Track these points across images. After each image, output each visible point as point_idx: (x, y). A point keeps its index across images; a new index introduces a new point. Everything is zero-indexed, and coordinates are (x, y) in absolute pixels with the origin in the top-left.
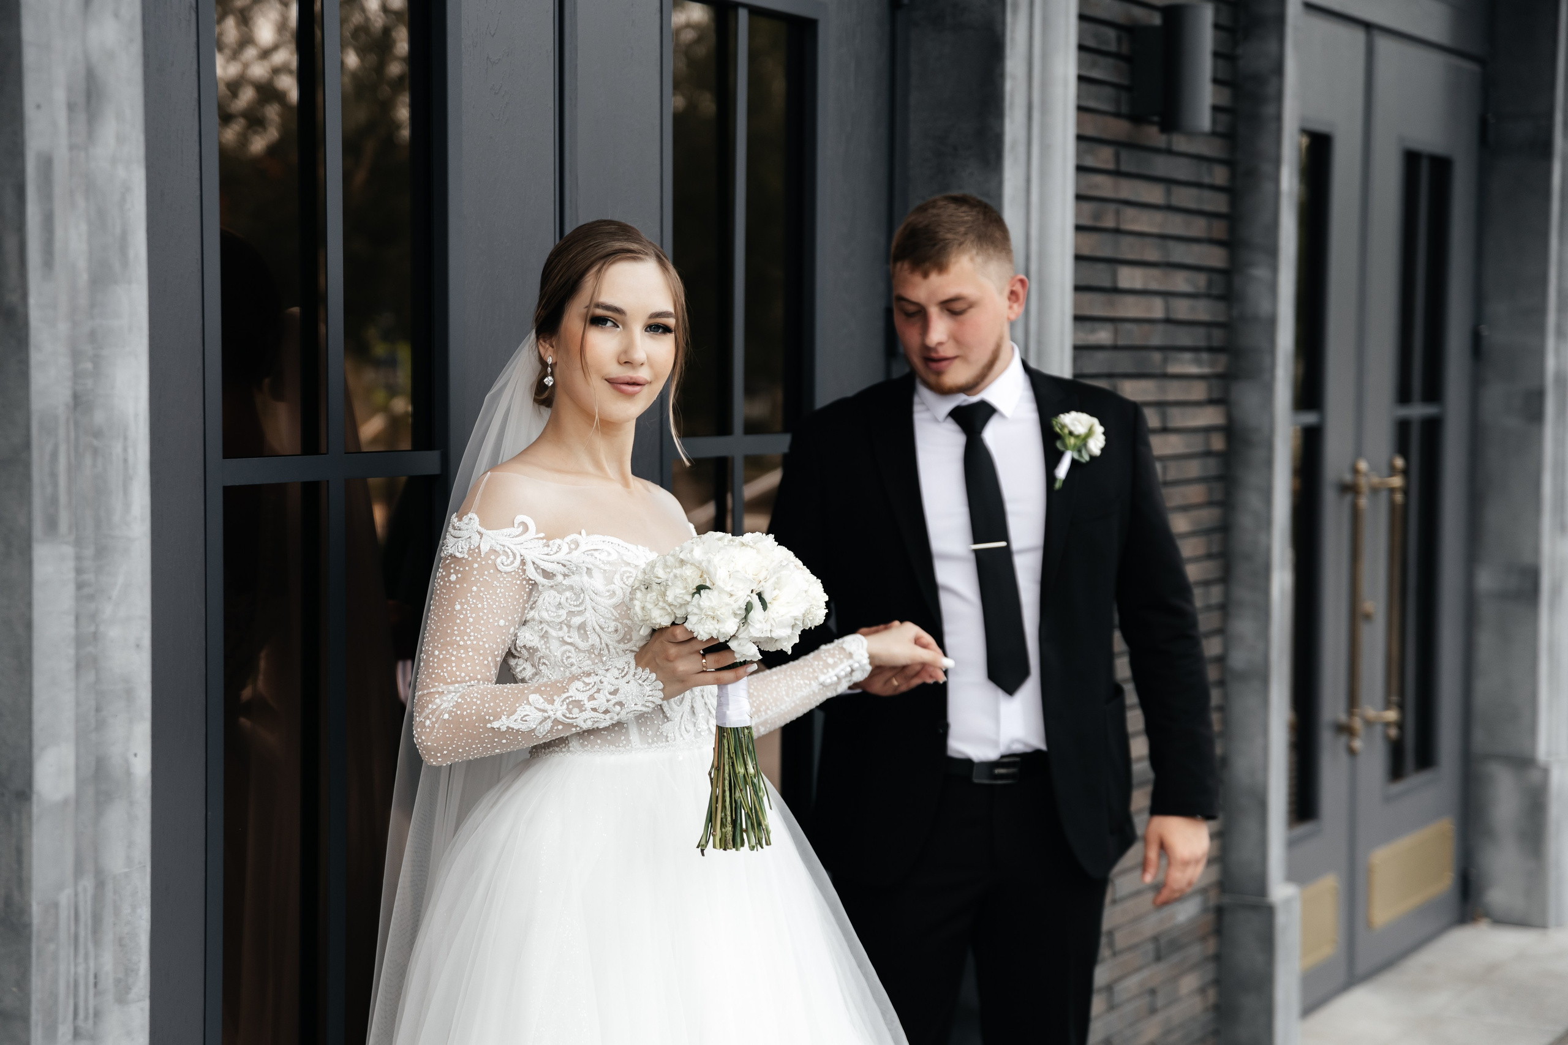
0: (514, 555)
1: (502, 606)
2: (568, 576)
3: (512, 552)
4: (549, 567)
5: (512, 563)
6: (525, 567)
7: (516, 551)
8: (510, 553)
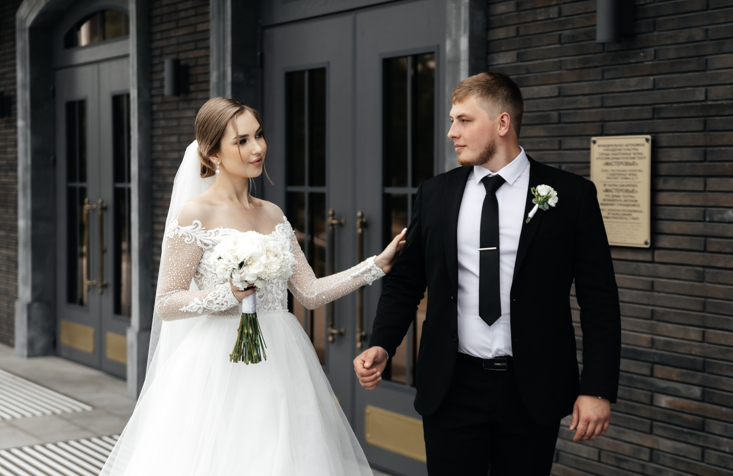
0: (192, 237)
1: (188, 258)
2: (214, 245)
3: (191, 235)
4: (207, 242)
5: (191, 240)
6: (196, 242)
7: (192, 235)
8: (191, 236)
